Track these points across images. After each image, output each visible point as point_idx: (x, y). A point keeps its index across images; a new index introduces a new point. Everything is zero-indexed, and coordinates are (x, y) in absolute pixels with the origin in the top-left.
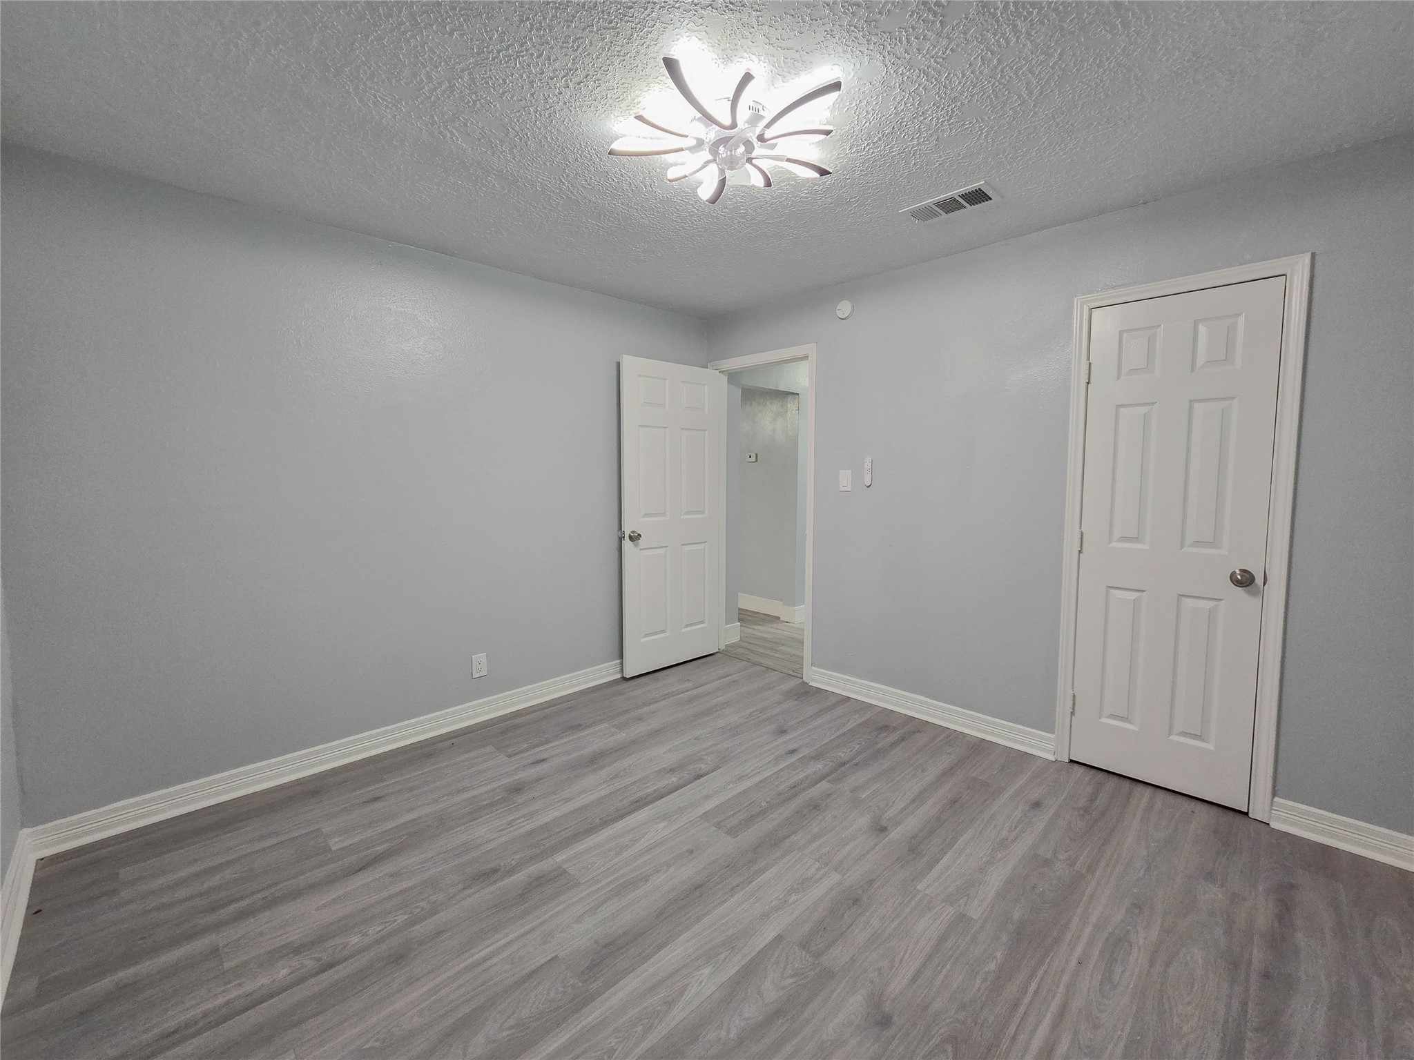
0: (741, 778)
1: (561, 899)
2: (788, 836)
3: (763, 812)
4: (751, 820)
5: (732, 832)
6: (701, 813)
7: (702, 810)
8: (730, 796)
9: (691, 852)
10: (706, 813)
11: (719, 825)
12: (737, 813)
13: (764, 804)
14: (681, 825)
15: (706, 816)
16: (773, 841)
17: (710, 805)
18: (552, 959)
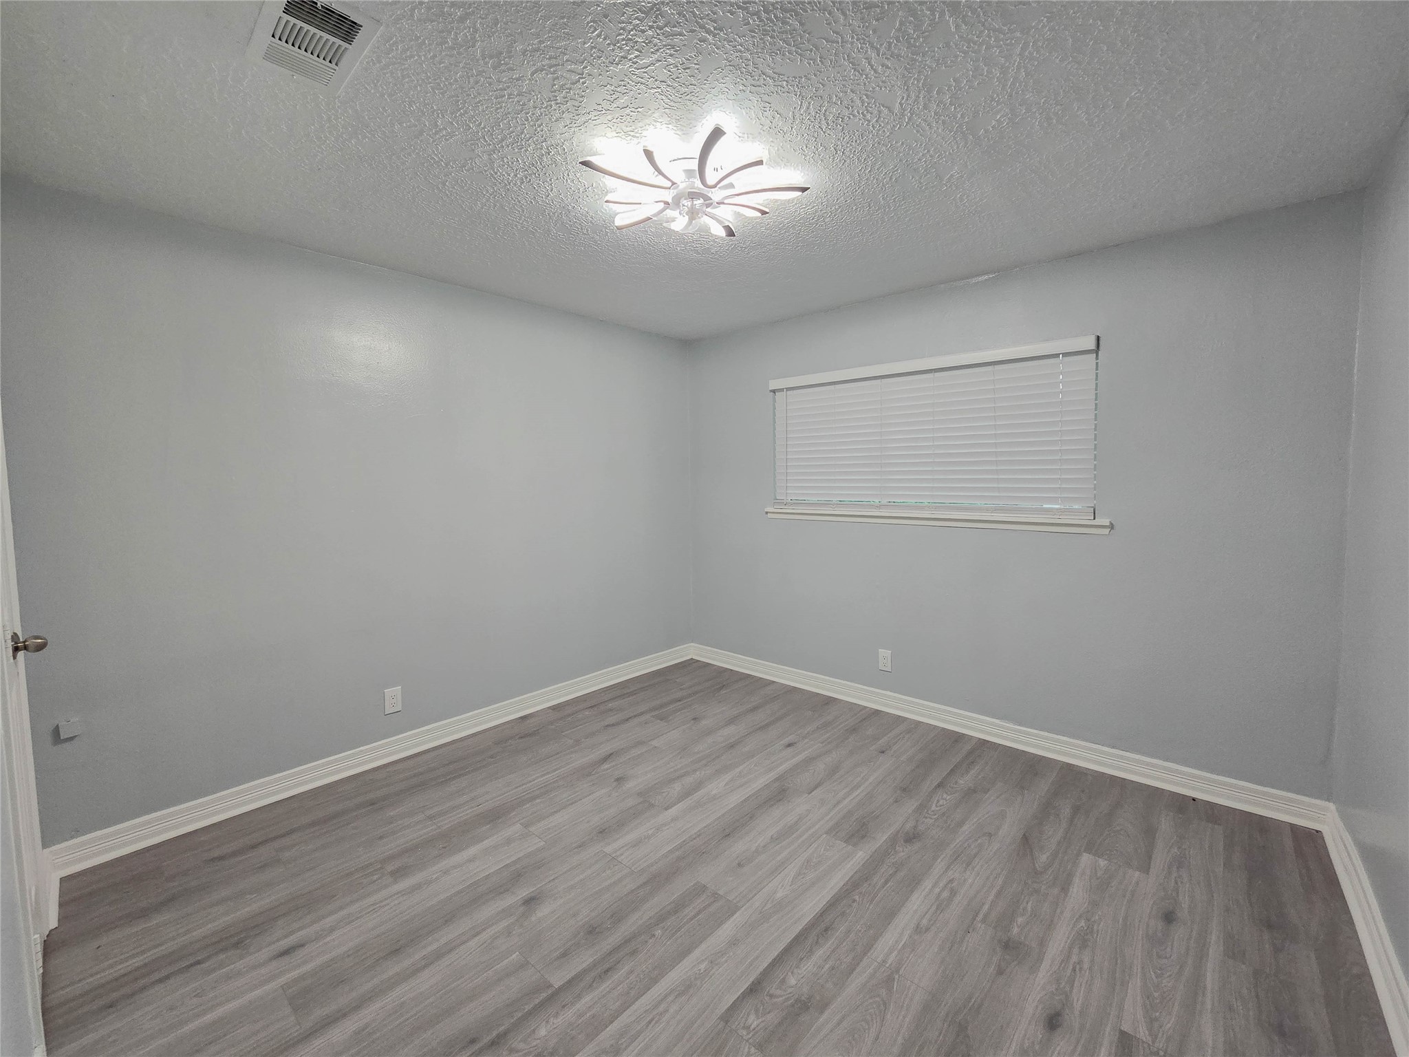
0: (686, 989)
1: (831, 824)
2: (638, 887)
3: (661, 918)
4: (678, 907)
5: (700, 889)
6: (738, 914)
7: (738, 918)
8: (703, 946)
9: (739, 865)
10: (732, 915)
11: (715, 896)
12: (695, 917)
13: (658, 932)
14: (758, 896)
15: (732, 910)
16: (658, 880)
17: (727, 930)
18: (811, 792)
